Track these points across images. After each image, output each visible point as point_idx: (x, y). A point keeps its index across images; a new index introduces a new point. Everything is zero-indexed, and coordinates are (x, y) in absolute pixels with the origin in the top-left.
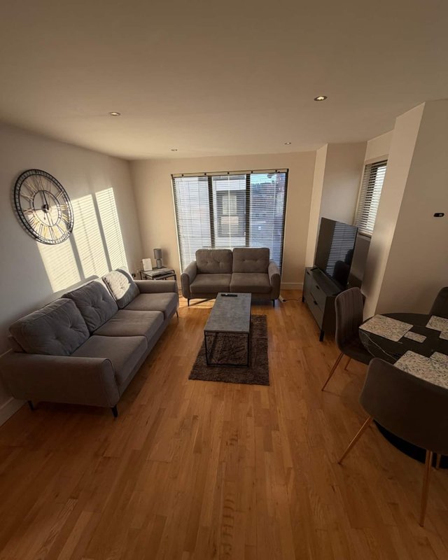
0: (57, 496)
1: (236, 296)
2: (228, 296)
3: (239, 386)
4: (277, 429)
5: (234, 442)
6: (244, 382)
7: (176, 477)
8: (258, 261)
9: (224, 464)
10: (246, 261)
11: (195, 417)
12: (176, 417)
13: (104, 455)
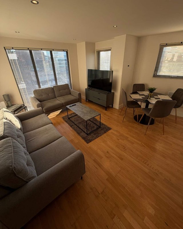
0: (107, 227)
1: (75, 105)
2: (73, 106)
3: (105, 135)
4: (128, 138)
5: (126, 149)
6: (105, 132)
7: (128, 171)
8: (66, 90)
9: (131, 155)
10: (61, 91)
11: (108, 152)
12: (103, 157)
13: (100, 193)
